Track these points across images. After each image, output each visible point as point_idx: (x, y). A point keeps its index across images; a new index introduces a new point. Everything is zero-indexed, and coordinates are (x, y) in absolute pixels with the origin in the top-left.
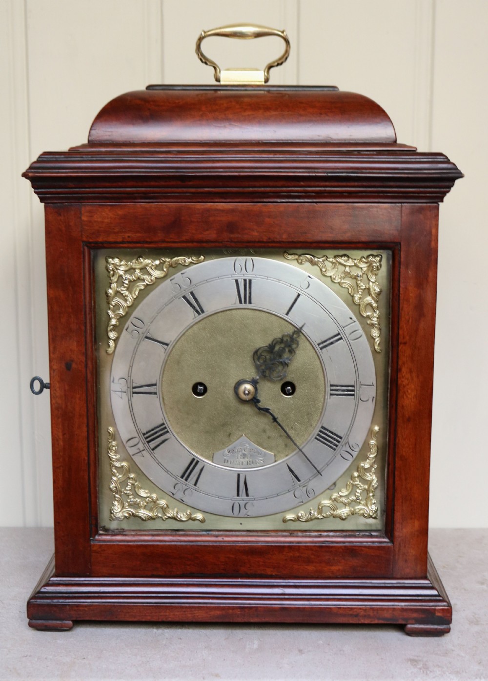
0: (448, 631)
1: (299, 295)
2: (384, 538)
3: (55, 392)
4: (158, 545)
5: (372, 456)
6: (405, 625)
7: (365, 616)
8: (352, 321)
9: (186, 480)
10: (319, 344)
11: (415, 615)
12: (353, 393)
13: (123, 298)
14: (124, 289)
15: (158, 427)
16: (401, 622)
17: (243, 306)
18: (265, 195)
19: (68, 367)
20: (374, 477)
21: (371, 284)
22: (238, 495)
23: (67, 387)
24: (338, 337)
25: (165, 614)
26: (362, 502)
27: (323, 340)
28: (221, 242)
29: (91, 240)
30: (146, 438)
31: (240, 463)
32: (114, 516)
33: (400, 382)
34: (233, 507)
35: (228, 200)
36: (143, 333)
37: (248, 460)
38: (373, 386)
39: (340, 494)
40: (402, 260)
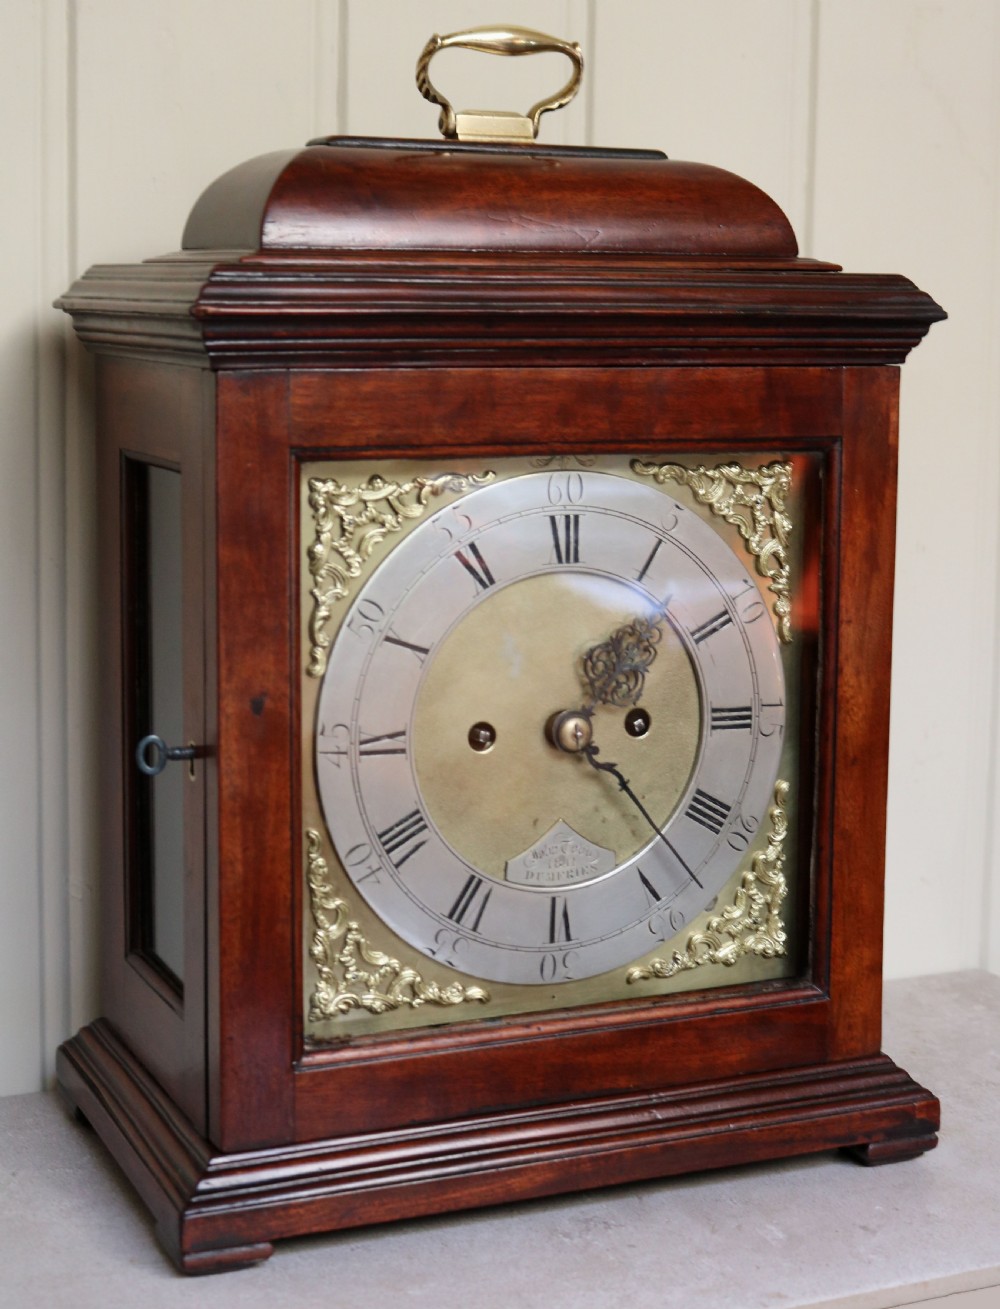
0: (932, 1144)
1: (660, 541)
2: (813, 989)
3: (228, 763)
4: (424, 1059)
5: (779, 838)
6: (864, 1147)
7: (803, 1140)
8: (746, 586)
9: (458, 921)
10: (693, 634)
11: (885, 1124)
12: (748, 721)
13: (342, 561)
14: (345, 543)
15: (406, 820)
16: (861, 1141)
17: (565, 566)
18: (624, 352)
19: (257, 707)
20: (781, 879)
21: (776, 515)
22: (552, 940)
23: (253, 750)
24: (725, 617)
26: (762, 928)
27: (700, 624)
28: (546, 443)
29: (306, 444)
30: (385, 844)
31: (556, 875)
32: (322, 1012)
33: (840, 693)
34: (542, 965)
35: (559, 362)
36: (380, 631)
37: (568, 868)
38: (781, 705)
39: (726, 915)
40: (844, 469)
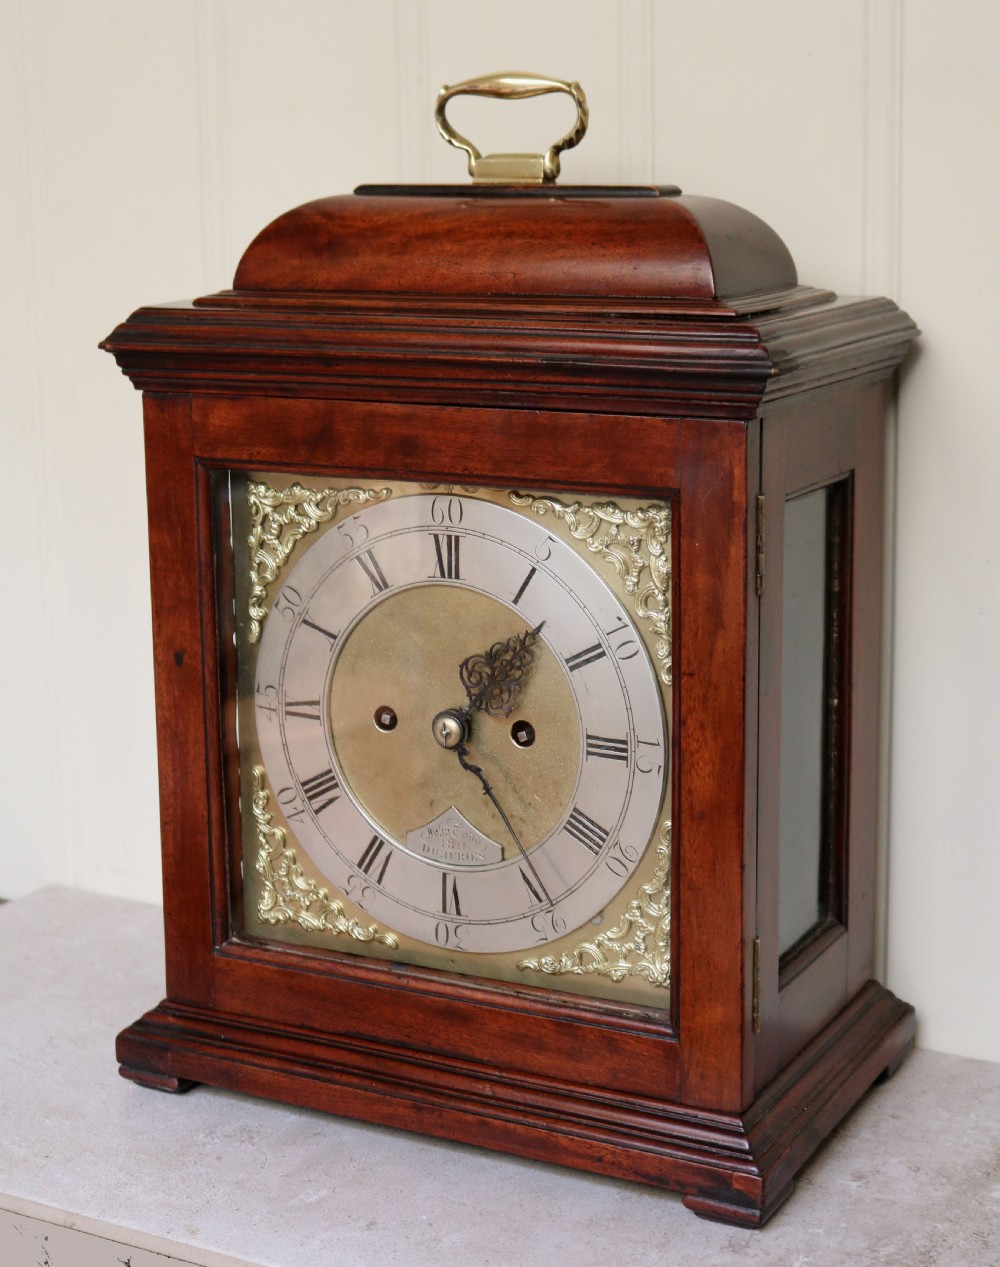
1: (533, 571)
2: (666, 1026)
5: (660, 873)
7: (613, 1163)
8: (621, 624)
9: (366, 871)
10: (566, 662)
11: (698, 1180)
12: (624, 754)
13: (270, 553)
14: (273, 537)
15: (323, 775)
17: (447, 581)
19: (179, 658)
20: (664, 912)
21: (653, 558)
22: (444, 910)
23: (177, 693)
24: (594, 653)
26: (647, 956)
27: (574, 654)
29: (206, 456)
30: (307, 791)
31: (448, 854)
32: (260, 916)
33: (684, 745)
34: (437, 930)
36: (300, 614)
37: (460, 851)
38: (659, 745)
39: (610, 934)
40: (683, 521)
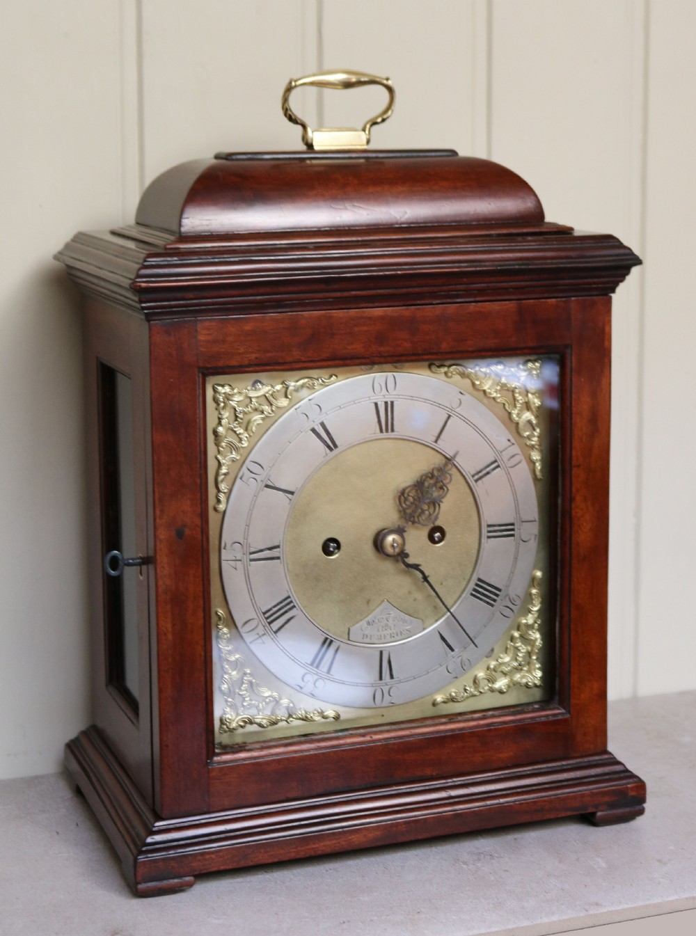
0: (641, 812)
1: (449, 417)
2: (558, 709)
3: (162, 569)
4: (293, 758)
5: (536, 609)
6: (594, 814)
7: (550, 809)
8: (509, 444)
9: (317, 667)
10: (473, 476)
11: (606, 799)
12: (512, 532)
13: (236, 437)
14: (238, 425)
15: (281, 602)
16: (591, 810)
17: (385, 435)
18: (420, 296)
19: (180, 534)
20: (538, 636)
21: (530, 395)
22: (381, 678)
23: (178, 562)
24: (495, 464)
25: (314, 846)
26: (525, 669)
27: (478, 470)
28: (368, 358)
29: (209, 366)
30: (267, 618)
31: (383, 636)
32: (228, 728)
33: (574, 513)
34: (374, 695)
35: (377, 304)
36: (262, 481)
37: (391, 632)
38: (535, 521)
39: (500, 660)
40: (574, 365)
